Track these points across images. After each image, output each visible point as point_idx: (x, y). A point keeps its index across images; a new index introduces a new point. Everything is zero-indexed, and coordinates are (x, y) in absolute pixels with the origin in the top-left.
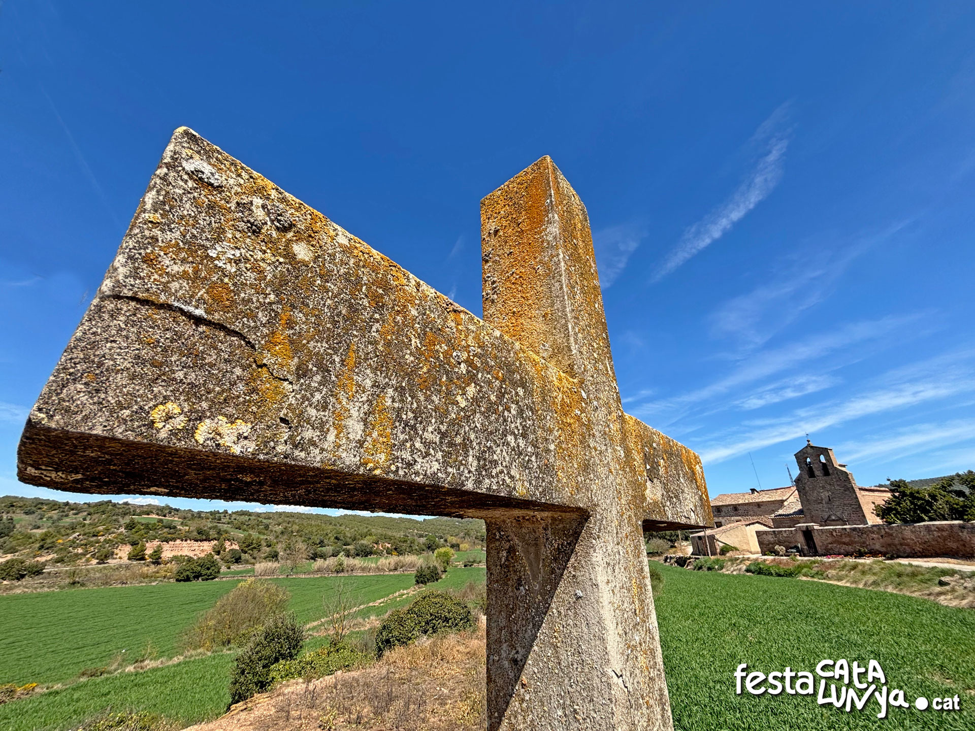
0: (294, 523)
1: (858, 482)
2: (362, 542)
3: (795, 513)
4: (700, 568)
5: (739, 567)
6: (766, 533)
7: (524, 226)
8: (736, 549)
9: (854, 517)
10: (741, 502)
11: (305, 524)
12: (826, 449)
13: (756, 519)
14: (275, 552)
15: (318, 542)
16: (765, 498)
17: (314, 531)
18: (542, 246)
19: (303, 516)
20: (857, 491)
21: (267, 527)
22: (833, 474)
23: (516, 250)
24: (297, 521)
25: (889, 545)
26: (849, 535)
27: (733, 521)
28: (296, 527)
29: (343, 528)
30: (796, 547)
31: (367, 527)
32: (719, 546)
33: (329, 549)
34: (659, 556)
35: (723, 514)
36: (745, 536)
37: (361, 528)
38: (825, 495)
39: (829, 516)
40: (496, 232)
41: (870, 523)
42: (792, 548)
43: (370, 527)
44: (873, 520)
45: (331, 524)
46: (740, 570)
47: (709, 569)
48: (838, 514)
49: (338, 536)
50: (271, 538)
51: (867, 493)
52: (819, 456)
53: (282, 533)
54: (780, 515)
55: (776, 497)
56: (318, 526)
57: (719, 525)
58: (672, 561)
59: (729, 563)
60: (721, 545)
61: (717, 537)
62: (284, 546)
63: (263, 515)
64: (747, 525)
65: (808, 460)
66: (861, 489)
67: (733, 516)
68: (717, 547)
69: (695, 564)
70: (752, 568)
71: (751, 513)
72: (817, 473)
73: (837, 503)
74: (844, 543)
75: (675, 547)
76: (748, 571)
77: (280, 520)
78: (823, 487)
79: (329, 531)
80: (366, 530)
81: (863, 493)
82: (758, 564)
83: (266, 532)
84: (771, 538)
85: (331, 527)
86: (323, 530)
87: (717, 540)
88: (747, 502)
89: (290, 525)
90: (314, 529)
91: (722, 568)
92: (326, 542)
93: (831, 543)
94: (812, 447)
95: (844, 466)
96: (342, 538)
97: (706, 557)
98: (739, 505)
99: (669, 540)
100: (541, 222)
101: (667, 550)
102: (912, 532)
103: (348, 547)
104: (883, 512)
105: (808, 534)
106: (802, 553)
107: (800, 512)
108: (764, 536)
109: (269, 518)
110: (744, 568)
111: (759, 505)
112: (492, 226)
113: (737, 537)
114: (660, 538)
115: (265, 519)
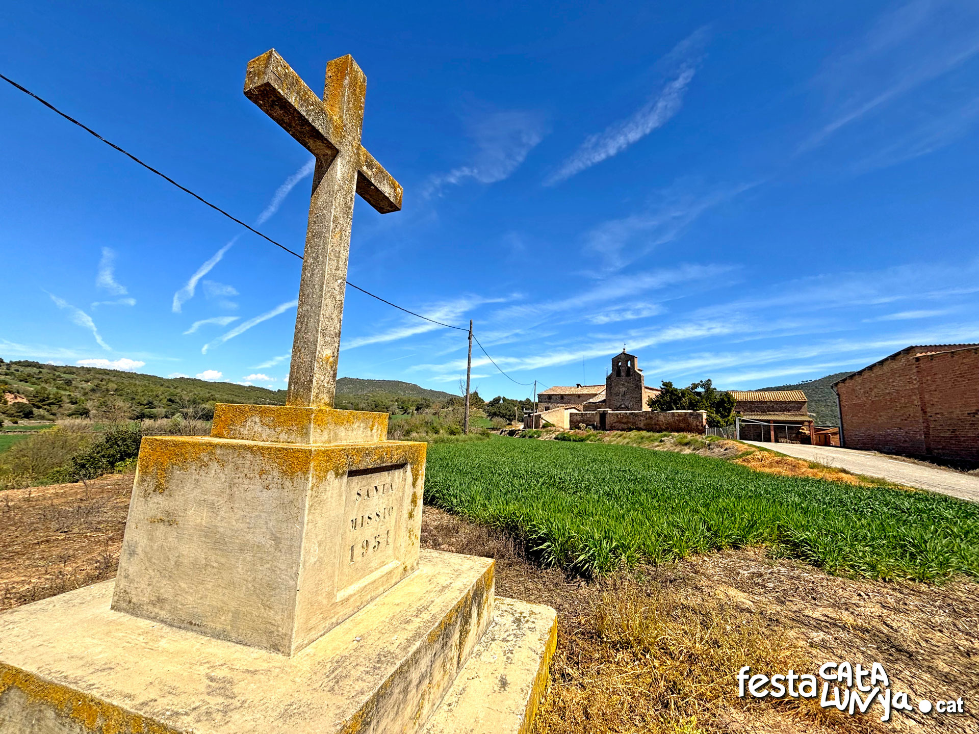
0: (109, 381)
1: (645, 383)
2: (204, 406)
3: (601, 402)
4: (524, 437)
5: (551, 436)
6: (576, 414)
7: (339, 78)
8: (554, 426)
9: (636, 406)
10: (567, 393)
11: (126, 383)
12: (634, 357)
13: (574, 406)
14: (85, 409)
15: (145, 402)
16: (585, 391)
17: (139, 391)
18: (341, 86)
19: (123, 375)
20: (643, 388)
21: (68, 383)
22: (632, 375)
23: (335, 85)
24: (114, 379)
25: (649, 424)
26: (628, 418)
27: (558, 407)
28: (112, 386)
29: (179, 390)
30: (593, 425)
31: (209, 393)
32: (542, 422)
33: (161, 411)
34: (498, 430)
35: (552, 401)
36: (562, 417)
37: (202, 393)
38: (623, 389)
39: (621, 405)
40: (331, 77)
41: (643, 410)
42: (590, 425)
43: (213, 393)
44: (646, 408)
45: (162, 385)
46: (551, 438)
47: (530, 437)
48: (626, 404)
49: (173, 398)
50: (77, 395)
51: (649, 391)
52: (628, 361)
53: (93, 390)
54: (590, 403)
55: (593, 391)
56: (145, 386)
57: (547, 409)
58: (506, 433)
59: (545, 433)
60: (544, 422)
61: (542, 416)
62: (97, 404)
63: (62, 370)
64: (566, 409)
65: (620, 364)
66: (646, 388)
67: (559, 403)
68: (541, 423)
69: (520, 434)
70: (559, 437)
71: (573, 402)
72: (623, 374)
73: (628, 396)
74: (623, 423)
75: (511, 425)
76: (555, 438)
77: (89, 376)
78: (623, 384)
79: (160, 393)
80: (208, 395)
81: (646, 390)
82: (564, 434)
83: (68, 388)
84: (578, 418)
85: (162, 389)
86: (152, 391)
87: (542, 418)
88: (571, 393)
89: (104, 383)
90: (140, 389)
91: (539, 436)
92: (156, 403)
93: (615, 423)
94: (625, 354)
95: (641, 371)
96: (178, 400)
97: (530, 430)
98: (565, 395)
99: (508, 419)
100: (343, 78)
101: (505, 426)
102: (664, 416)
103: (185, 410)
104: (652, 403)
105: (603, 415)
106: (595, 428)
107: (604, 401)
108: (575, 416)
109: (73, 373)
110: (554, 436)
111: (579, 396)
112: (329, 74)
113: (557, 416)
114: (501, 417)
115: (65, 373)
